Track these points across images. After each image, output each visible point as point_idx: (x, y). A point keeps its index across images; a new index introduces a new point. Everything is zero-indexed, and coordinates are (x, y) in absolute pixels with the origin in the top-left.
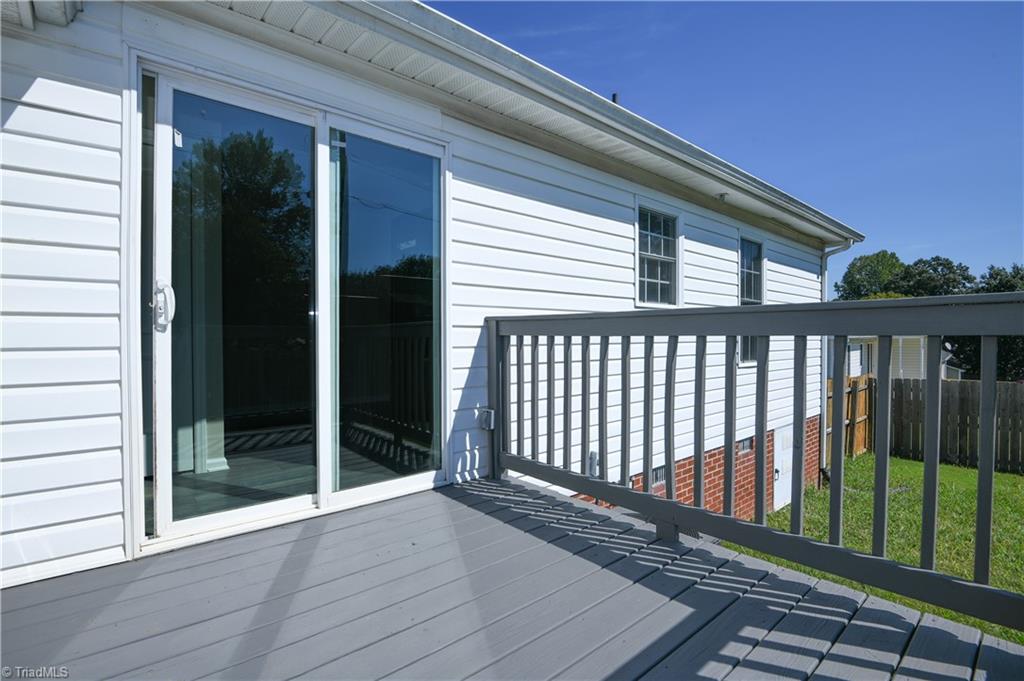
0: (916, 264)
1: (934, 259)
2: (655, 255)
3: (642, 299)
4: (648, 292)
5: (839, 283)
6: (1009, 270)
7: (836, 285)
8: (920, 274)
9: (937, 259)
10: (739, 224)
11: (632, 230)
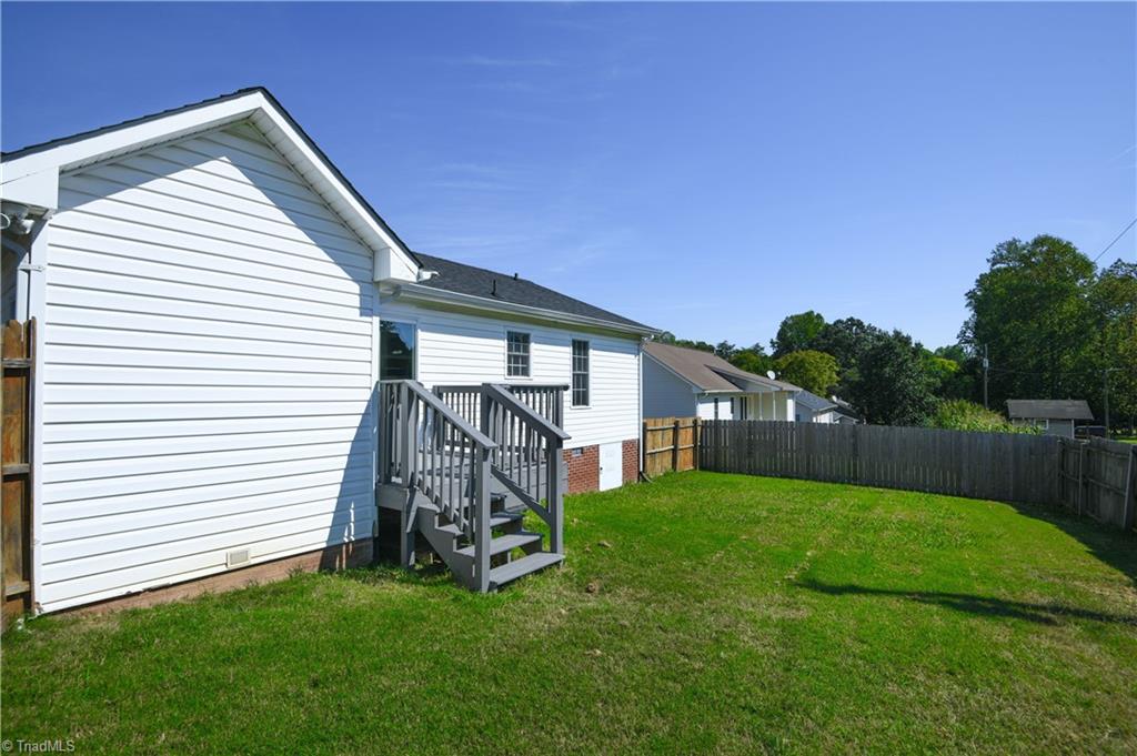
0: (835, 324)
1: (849, 320)
2: (517, 353)
3: (509, 374)
4: (512, 371)
5: (775, 340)
6: (891, 333)
7: (772, 342)
8: (836, 333)
9: (851, 319)
10: (569, 332)
11: (504, 343)
